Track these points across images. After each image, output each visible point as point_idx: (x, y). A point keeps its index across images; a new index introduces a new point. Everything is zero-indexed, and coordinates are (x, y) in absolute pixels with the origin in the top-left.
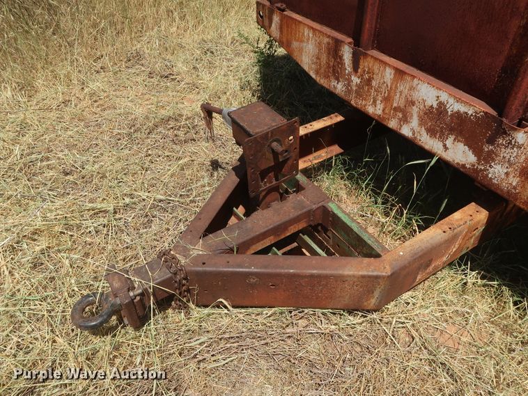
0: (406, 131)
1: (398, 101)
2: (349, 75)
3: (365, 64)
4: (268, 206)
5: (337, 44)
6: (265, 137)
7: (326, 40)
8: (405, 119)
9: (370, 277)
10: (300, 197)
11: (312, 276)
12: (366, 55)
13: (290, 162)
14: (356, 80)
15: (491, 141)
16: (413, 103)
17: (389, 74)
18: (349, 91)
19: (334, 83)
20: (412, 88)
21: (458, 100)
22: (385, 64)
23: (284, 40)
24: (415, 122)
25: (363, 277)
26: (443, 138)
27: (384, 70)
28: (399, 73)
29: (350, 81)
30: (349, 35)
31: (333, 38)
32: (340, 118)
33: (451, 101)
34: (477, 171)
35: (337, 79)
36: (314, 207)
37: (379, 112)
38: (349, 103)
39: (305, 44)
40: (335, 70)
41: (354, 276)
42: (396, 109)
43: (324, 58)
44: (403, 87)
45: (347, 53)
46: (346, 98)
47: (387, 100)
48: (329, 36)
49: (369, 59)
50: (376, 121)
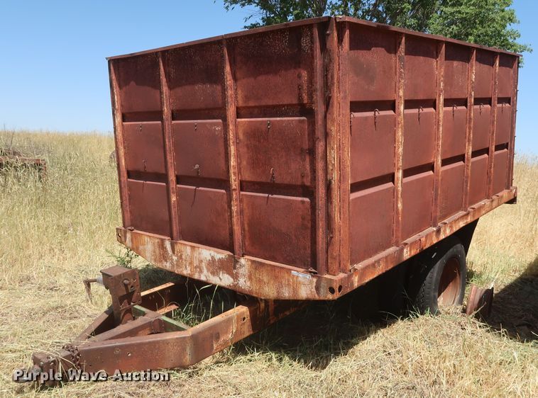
0: (203, 278)
1: (196, 263)
2: (171, 256)
3: (177, 248)
4: (126, 322)
5: (163, 241)
6: (120, 276)
7: (157, 241)
8: (201, 272)
9: (181, 338)
10: (145, 317)
11: (150, 343)
12: (176, 243)
13: (135, 294)
14: (175, 258)
15: (235, 268)
16: (202, 261)
17: (189, 249)
18: (173, 266)
19: (165, 263)
20: (200, 254)
21: (218, 253)
22: (186, 245)
23: (135, 247)
24: (205, 271)
25: (177, 338)
26: (218, 275)
27: (186, 248)
28: (193, 247)
29: (172, 259)
30: (166, 235)
31: (160, 238)
32: (172, 284)
33: (216, 254)
34: (235, 286)
35: (166, 261)
36: (153, 320)
37: (189, 272)
38: (174, 273)
39: (146, 246)
40: (164, 257)
41: (172, 339)
42: (196, 267)
43: (157, 251)
44: (196, 254)
45: (168, 245)
46: (172, 270)
47: (191, 263)
48: (158, 238)
49: (179, 245)
50: (189, 278)
